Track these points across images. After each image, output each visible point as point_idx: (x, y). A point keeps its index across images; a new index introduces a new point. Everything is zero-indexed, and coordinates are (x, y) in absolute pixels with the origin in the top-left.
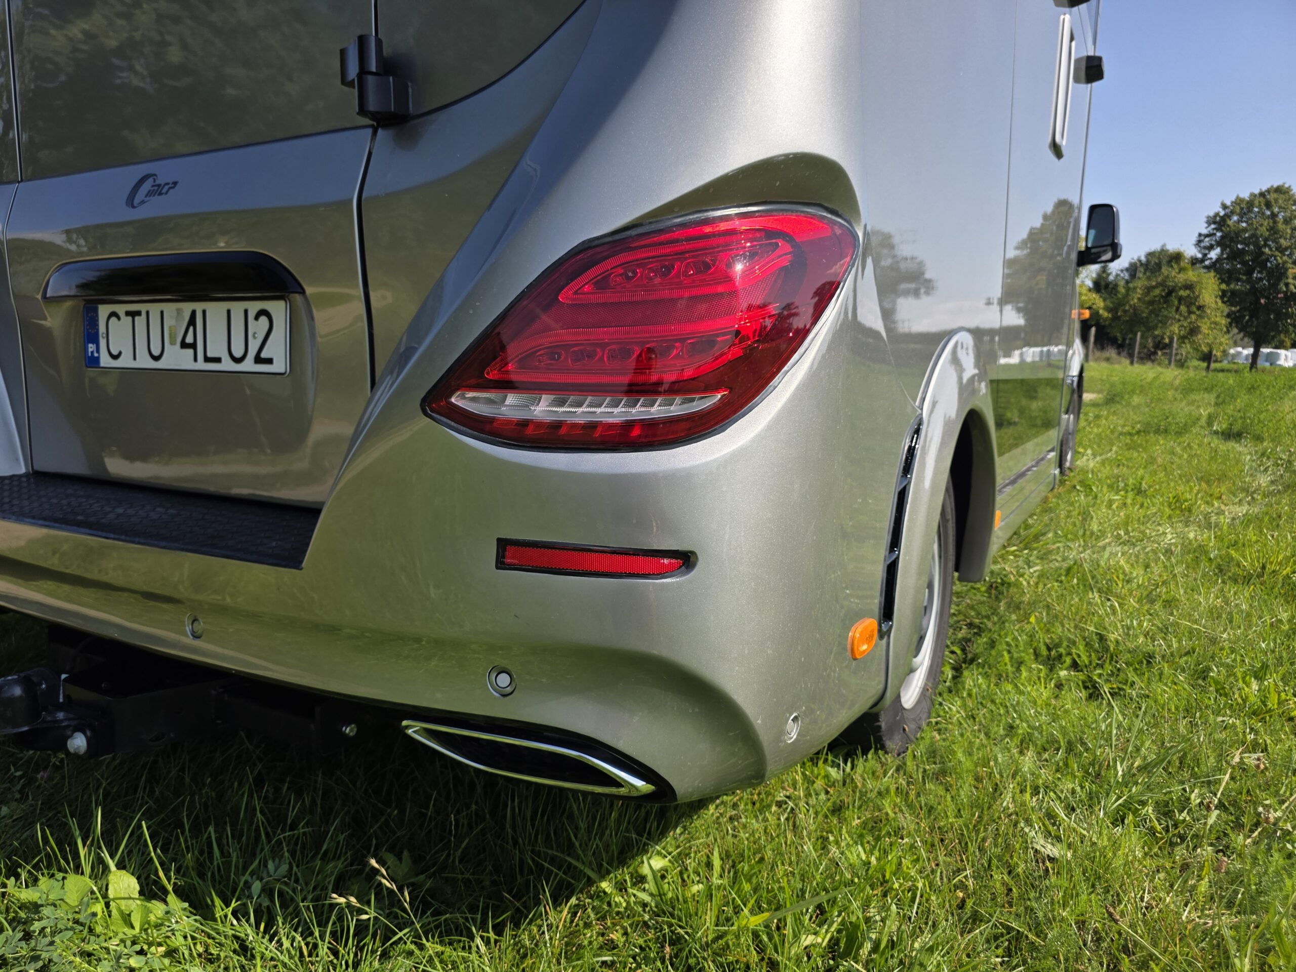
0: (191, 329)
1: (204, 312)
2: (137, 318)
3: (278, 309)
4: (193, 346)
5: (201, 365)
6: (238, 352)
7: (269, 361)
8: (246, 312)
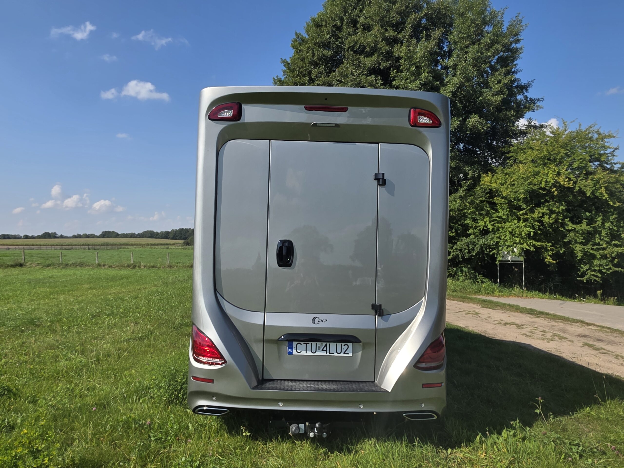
0: (325, 347)
1: (330, 344)
2: (307, 345)
3: (350, 345)
4: (326, 351)
5: (328, 354)
6: (339, 352)
7: (348, 354)
8: (341, 345)
